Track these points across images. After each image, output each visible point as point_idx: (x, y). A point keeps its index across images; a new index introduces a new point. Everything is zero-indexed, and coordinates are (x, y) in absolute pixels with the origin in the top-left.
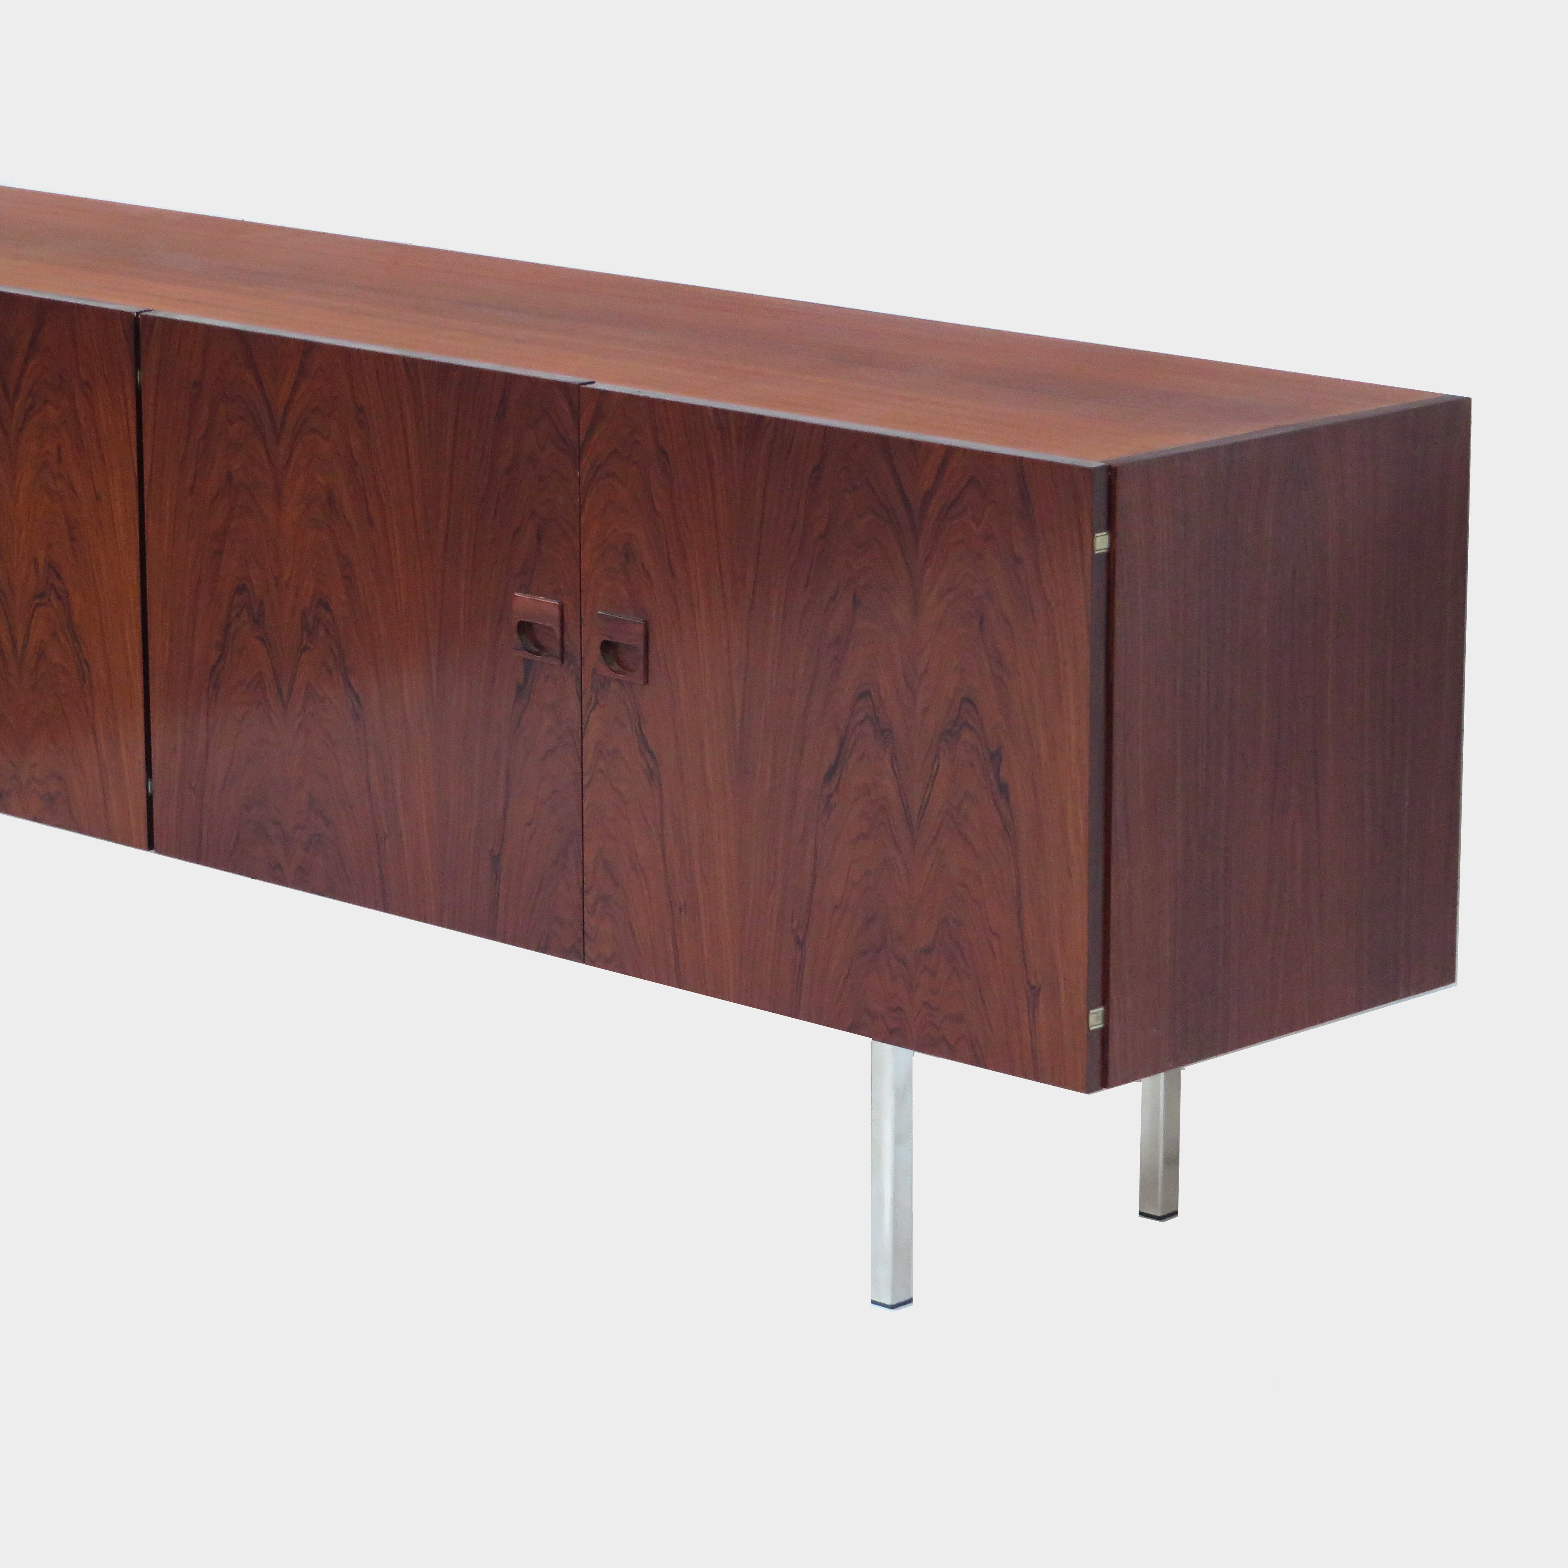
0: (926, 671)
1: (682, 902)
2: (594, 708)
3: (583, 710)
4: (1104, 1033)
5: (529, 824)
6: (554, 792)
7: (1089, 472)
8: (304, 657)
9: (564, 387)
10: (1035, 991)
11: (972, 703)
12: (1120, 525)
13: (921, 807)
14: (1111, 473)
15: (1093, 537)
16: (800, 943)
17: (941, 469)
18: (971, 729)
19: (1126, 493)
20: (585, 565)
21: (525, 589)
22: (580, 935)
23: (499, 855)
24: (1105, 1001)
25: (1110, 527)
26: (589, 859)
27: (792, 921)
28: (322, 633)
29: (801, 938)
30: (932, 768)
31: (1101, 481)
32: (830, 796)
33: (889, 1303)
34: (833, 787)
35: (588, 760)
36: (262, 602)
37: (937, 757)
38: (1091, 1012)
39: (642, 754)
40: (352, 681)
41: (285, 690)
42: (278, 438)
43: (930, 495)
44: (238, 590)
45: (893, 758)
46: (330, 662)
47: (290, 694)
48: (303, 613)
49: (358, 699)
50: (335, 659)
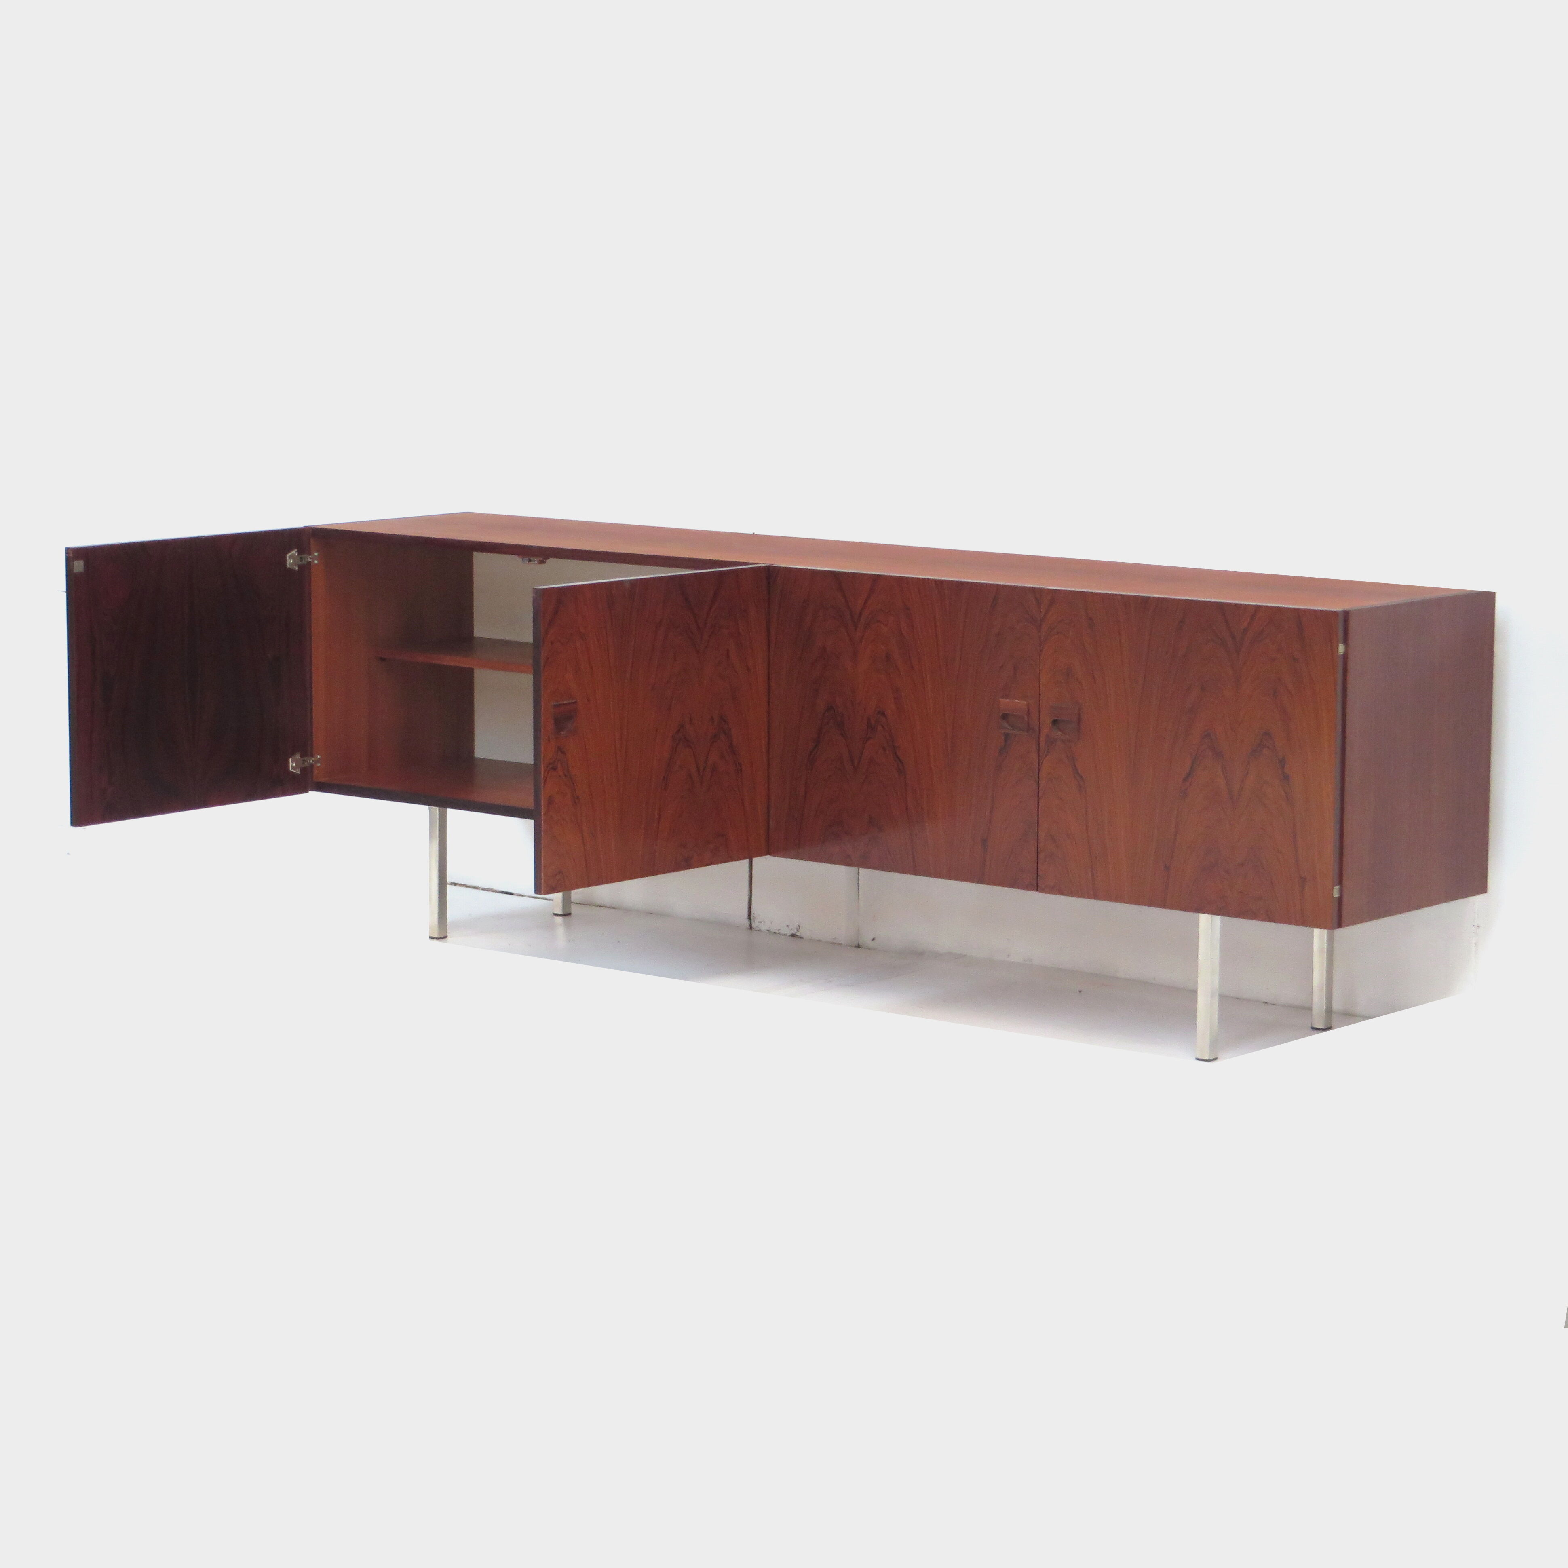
0: (1242, 721)
1: (1097, 853)
2: (1047, 756)
3: (1040, 757)
4: (1340, 900)
5: (1005, 821)
6: (1021, 802)
7: (1335, 614)
8: (868, 742)
9: (1033, 590)
10: (1303, 880)
11: (1269, 735)
12: (1350, 642)
13: (1239, 792)
14: (1346, 614)
15: (1338, 646)
16: (1167, 868)
17: (1253, 617)
18: (1268, 748)
19: (1353, 624)
20: (1043, 681)
21: (1006, 696)
23: (987, 838)
24: (1340, 882)
25: (1346, 641)
26: (1042, 835)
27: (1163, 857)
28: (880, 728)
29: (1168, 865)
30: (1246, 770)
31: (1341, 619)
32: (1186, 789)
33: (1207, 1058)
34: (1188, 784)
35: (1043, 782)
36: (843, 715)
37: (1249, 763)
38: (1335, 888)
39: (1074, 776)
40: (898, 753)
41: (856, 761)
42: (856, 627)
43: (1246, 631)
44: (828, 710)
45: (1223, 767)
46: (885, 744)
47: (859, 762)
48: (869, 719)
49: (901, 762)
50: (888, 742)
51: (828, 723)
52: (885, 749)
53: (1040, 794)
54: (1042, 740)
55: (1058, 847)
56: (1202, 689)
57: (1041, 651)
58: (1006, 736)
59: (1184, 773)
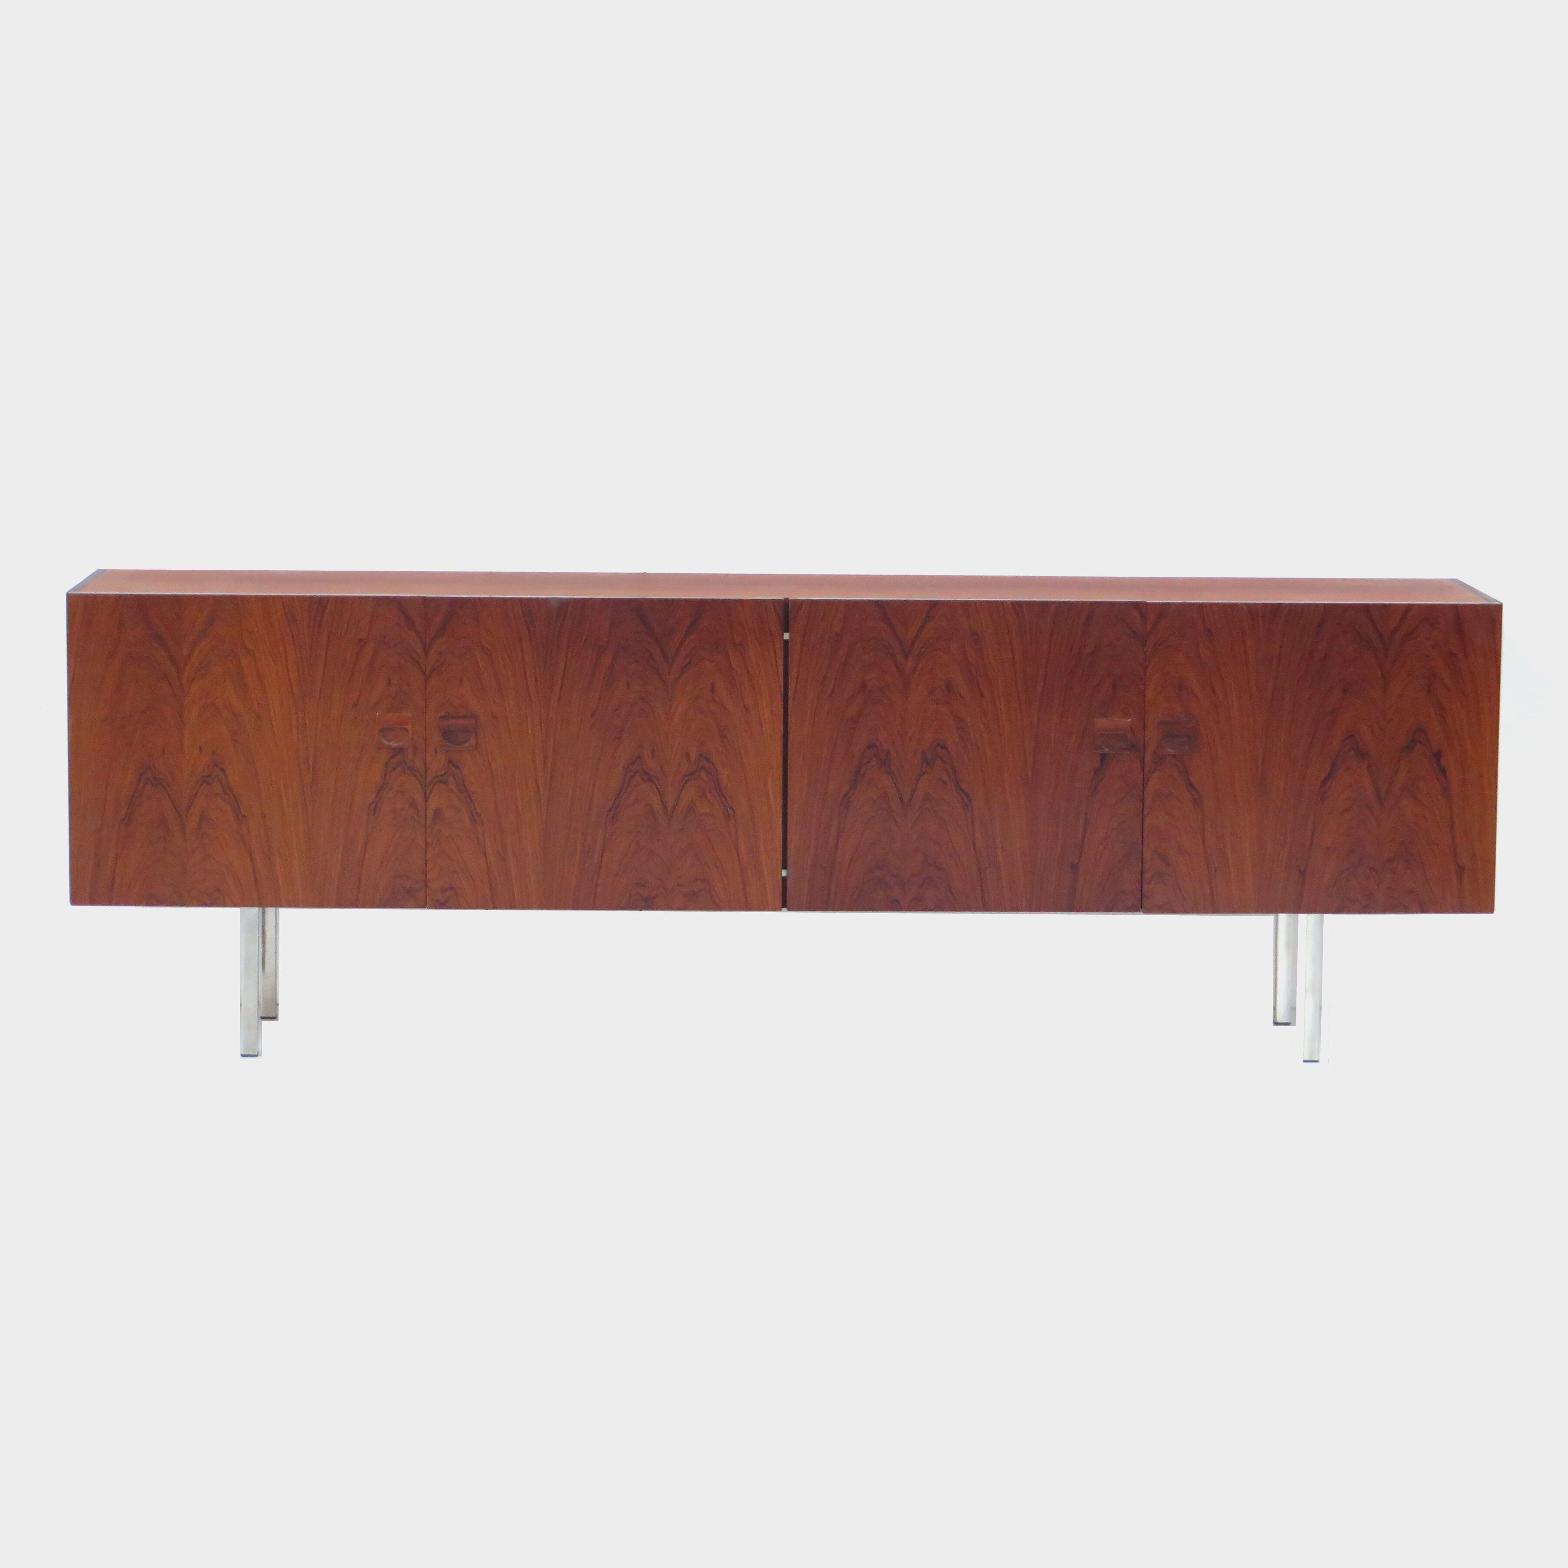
0: (1392, 719)
1: (1217, 866)
2: (1153, 773)
3: (1145, 775)
5: (1102, 843)
6: (1121, 822)
8: (923, 778)
9: (1136, 604)
10: (1462, 869)
11: (1422, 730)
13: (1387, 788)
16: (1302, 873)
17: (1404, 616)
18: (1422, 743)
20: (1149, 697)
21: (1104, 716)
22: (1139, 896)
23: (1077, 864)
26: (1148, 855)
27: (1297, 861)
29: (1303, 869)
30: (1395, 767)
32: (1325, 792)
34: (1327, 787)
35: (1148, 801)
36: (889, 752)
37: (1399, 761)
39: (1189, 792)
40: (963, 786)
41: (906, 799)
42: (906, 657)
43: (1396, 630)
44: (869, 747)
45: (1369, 766)
46: (945, 778)
47: (910, 800)
48: (924, 753)
49: (967, 795)
50: (949, 775)
51: (868, 762)
52: (945, 783)
53: (1146, 812)
54: (1148, 757)
55: (1168, 865)
56: (1345, 691)
57: (1147, 666)
58: (1104, 757)
59: (1323, 777)
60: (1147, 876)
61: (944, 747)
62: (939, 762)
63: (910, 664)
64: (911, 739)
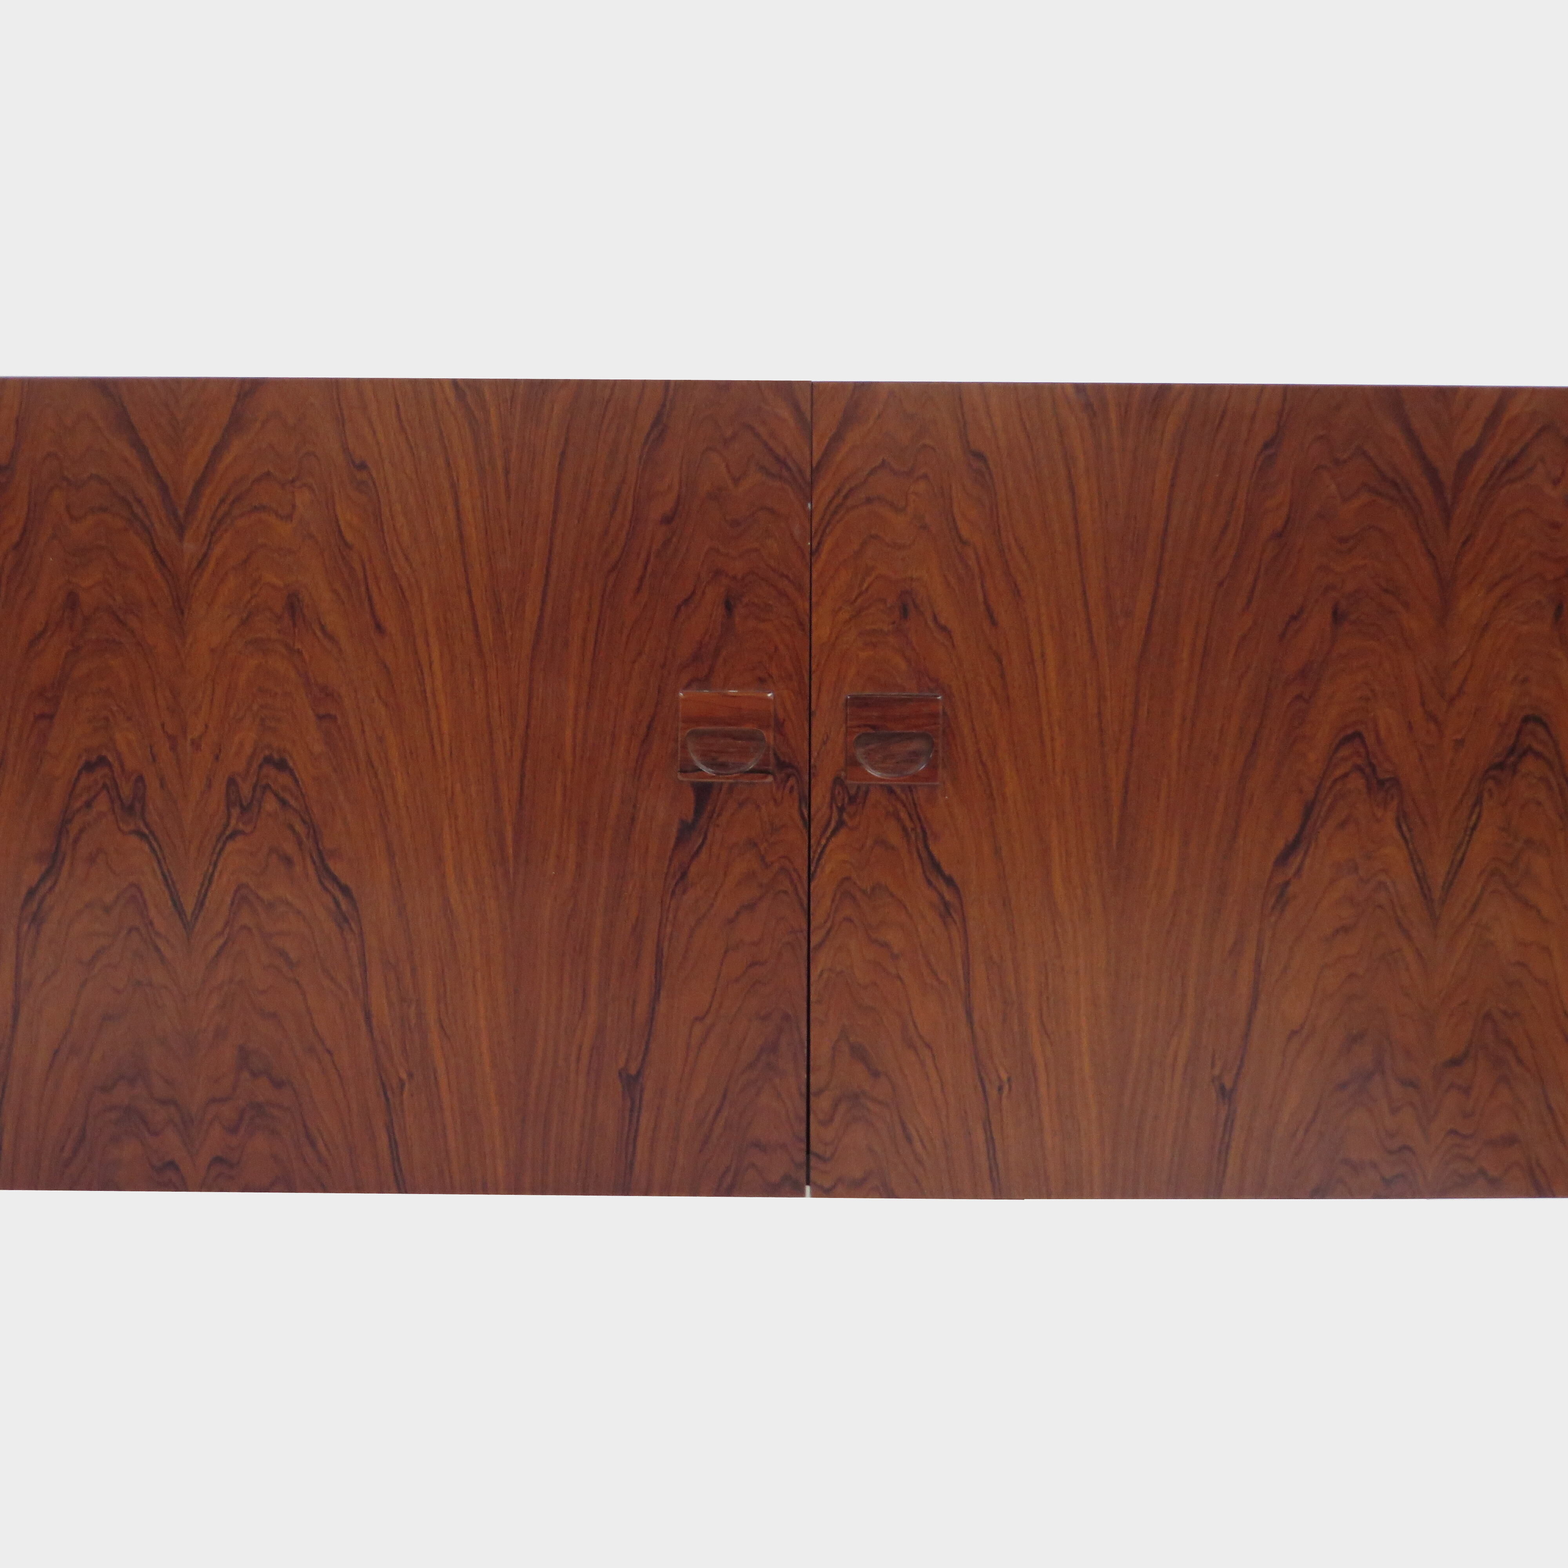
0: (1460, 691)
1: (1004, 1077)
2: (834, 833)
3: (812, 841)
5: (699, 1019)
6: (752, 965)
8: (230, 846)
11: (1539, 721)
13: (1448, 873)
16: (1226, 1094)
17: (1492, 420)
18: (1539, 755)
20: (821, 634)
22: (801, 1157)
23: (639, 1073)
26: (821, 1048)
27: (1213, 1065)
29: (1228, 1085)
30: (1469, 818)
32: (1287, 884)
34: (1291, 871)
35: (822, 908)
36: (141, 779)
37: (1478, 802)
39: (929, 883)
40: (338, 868)
41: (189, 904)
42: (181, 530)
43: (1472, 455)
44: (89, 767)
45: (1402, 818)
46: (289, 848)
47: (200, 904)
48: (231, 782)
49: (345, 890)
50: (300, 843)
51: (88, 804)
52: (288, 861)
53: (815, 940)
54: (820, 796)
55: (876, 1074)
56: (1337, 617)
57: (814, 552)
58: (703, 792)
59: (1280, 844)
60: (821, 1104)
61: (282, 765)
62: (271, 805)
63: (190, 547)
64: (196, 745)
